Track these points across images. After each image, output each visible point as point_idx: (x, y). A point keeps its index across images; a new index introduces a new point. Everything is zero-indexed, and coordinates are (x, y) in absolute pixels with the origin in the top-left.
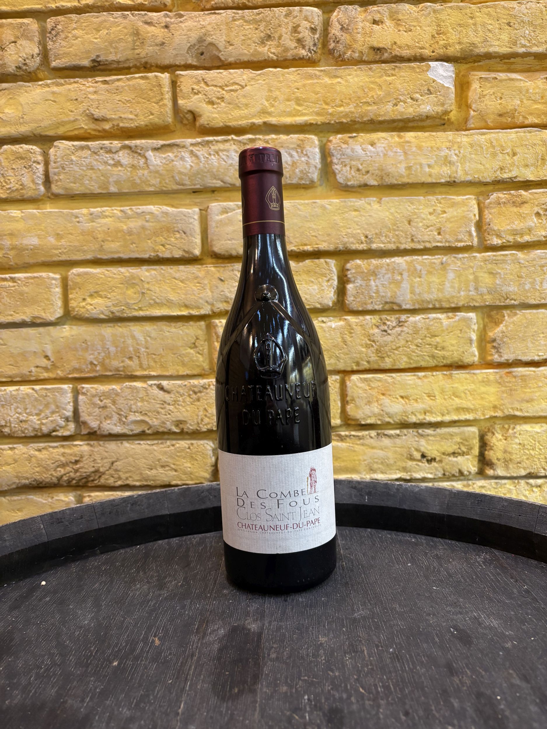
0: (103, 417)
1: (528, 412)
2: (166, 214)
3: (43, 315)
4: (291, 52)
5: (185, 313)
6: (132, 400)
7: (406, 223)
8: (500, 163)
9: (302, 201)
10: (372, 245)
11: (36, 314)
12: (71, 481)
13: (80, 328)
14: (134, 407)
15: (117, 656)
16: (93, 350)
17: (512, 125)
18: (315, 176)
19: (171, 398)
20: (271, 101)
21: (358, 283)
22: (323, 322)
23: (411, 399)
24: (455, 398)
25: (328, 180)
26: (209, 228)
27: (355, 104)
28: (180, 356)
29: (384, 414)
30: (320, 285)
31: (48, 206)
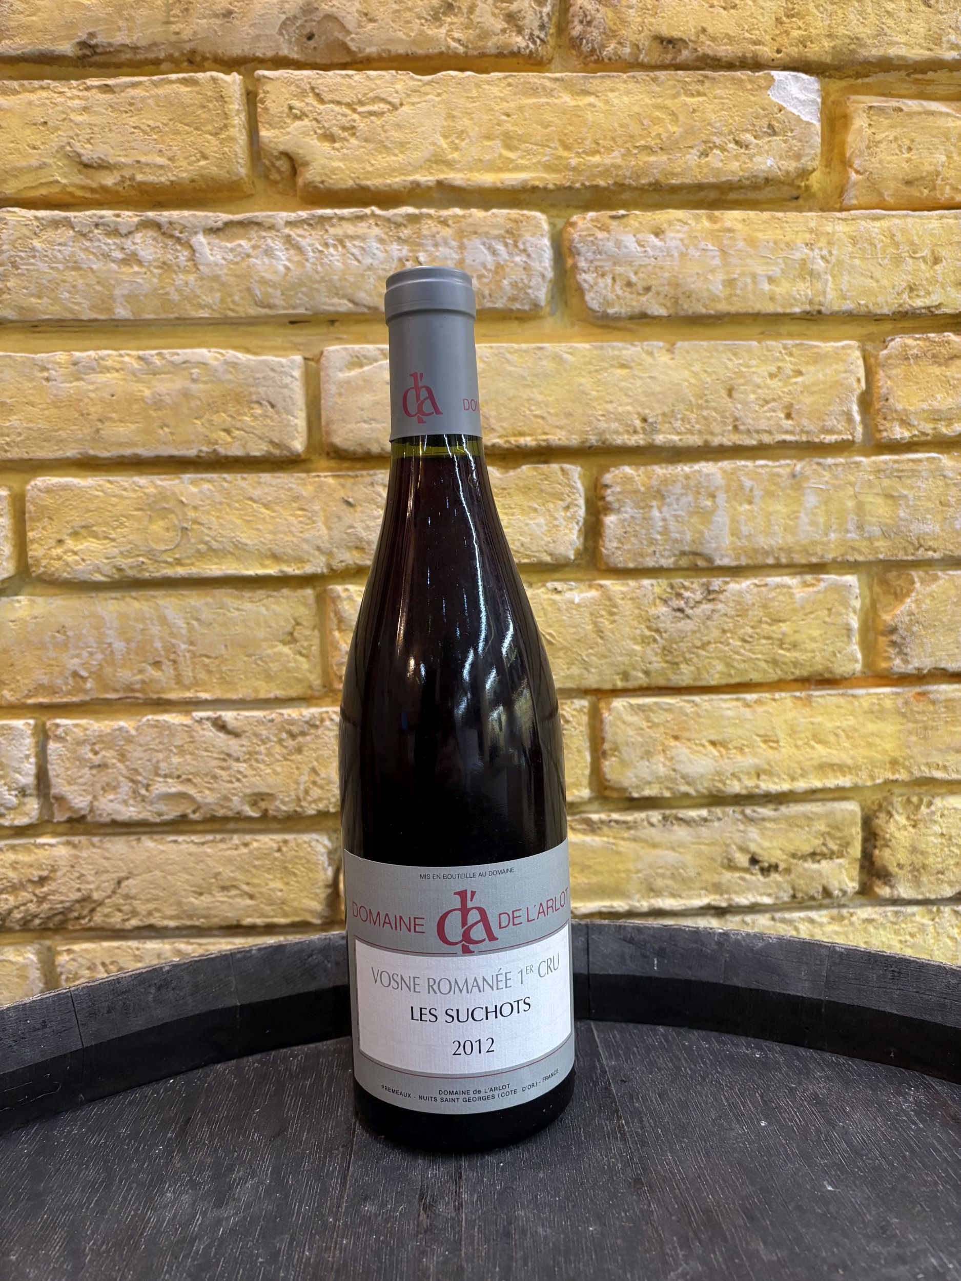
0: (99, 786)
1: (958, 772)
2: (235, 365)
4: (495, 39)
5: (272, 570)
6: (160, 751)
7: (724, 393)
8: (909, 278)
9: (516, 346)
10: (655, 437)
12: (31, 921)
13: (51, 601)
14: (163, 765)
16: (78, 648)
17: (930, 204)
18: (542, 294)
19: (243, 746)
20: (453, 138)
21: (626, 512)
22: (556, 590)
23: (730, 746)
24: (816, 746)
25: (566, 303)
26: (323, 395)
27: (623, 150)
28: (261, 659)
29: (678, 776)
30: (551, 516)
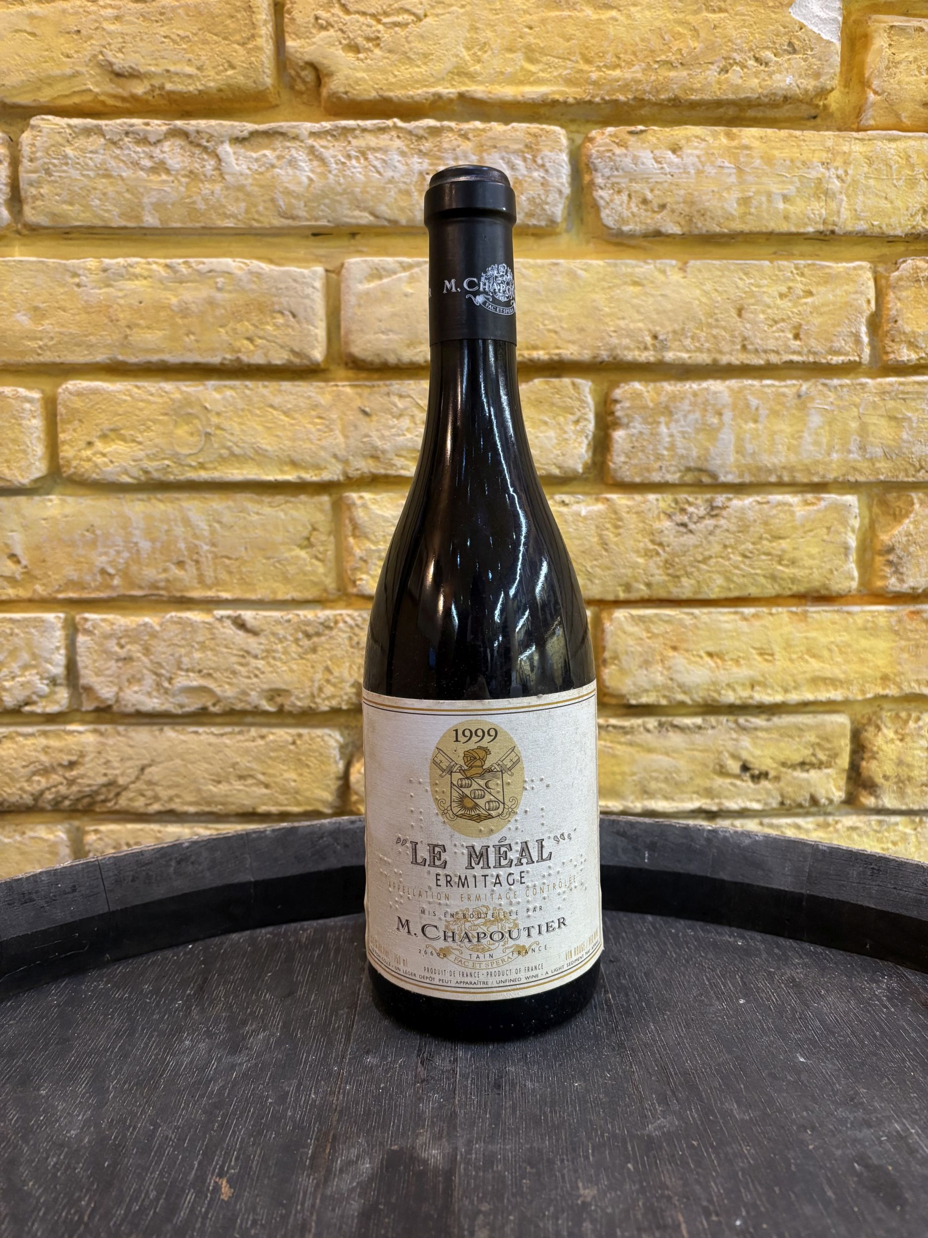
0: (124, 678)
2: (259, 275)
3: (6, 473)
5: (290, 476)
6: (183, 647)
7: (734, 313)
8: (923, 200)
9: (531, 261)
10: (665, 354)
12: (61, 802)
13: (81, 500)
14: (185, 660)
15: (137, 1227)
16: (106, 546)
18: (558, 210)
19: (261, 644)
20: (476, 49)
21: (634, 427)
22: (563, 503)
23: (726, 658)
24: (810, 659)
25: (582, 220)
26: (343, 306)
27: (643, 65)
28: (279, 562)
29: (675, 685)
30: (561, 429)
31: (17, 249)
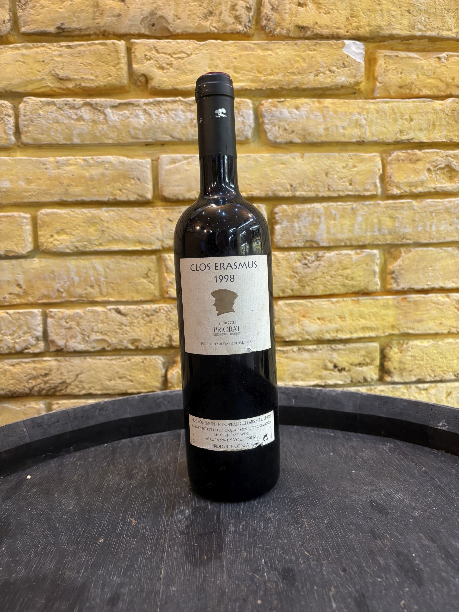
0: (68, 336)
1: (418, 330)
2: (123, 163)
3: (16, 249)
4: (230, 27)
5: (139, 248)
6: (94, 322)
7: (324, 175)
8: (400, 127)
10: (296, 193)
11: (9, 248)
12: (42, 391)
13: (48, 260)
14: (95, 328)
15: (102, 535)
16: (59, 280)
17: (409, 96)
18: (249, 133)
19: (127, 320)
20: (213, 68)
21: (284, 224)
23: (326, 320)
24: (361, 320)
25: (259, 137)
26: (159, 175)
27: (283, 74)
28: (135, 284)
29: (304, 332)
31: (18, 153)
